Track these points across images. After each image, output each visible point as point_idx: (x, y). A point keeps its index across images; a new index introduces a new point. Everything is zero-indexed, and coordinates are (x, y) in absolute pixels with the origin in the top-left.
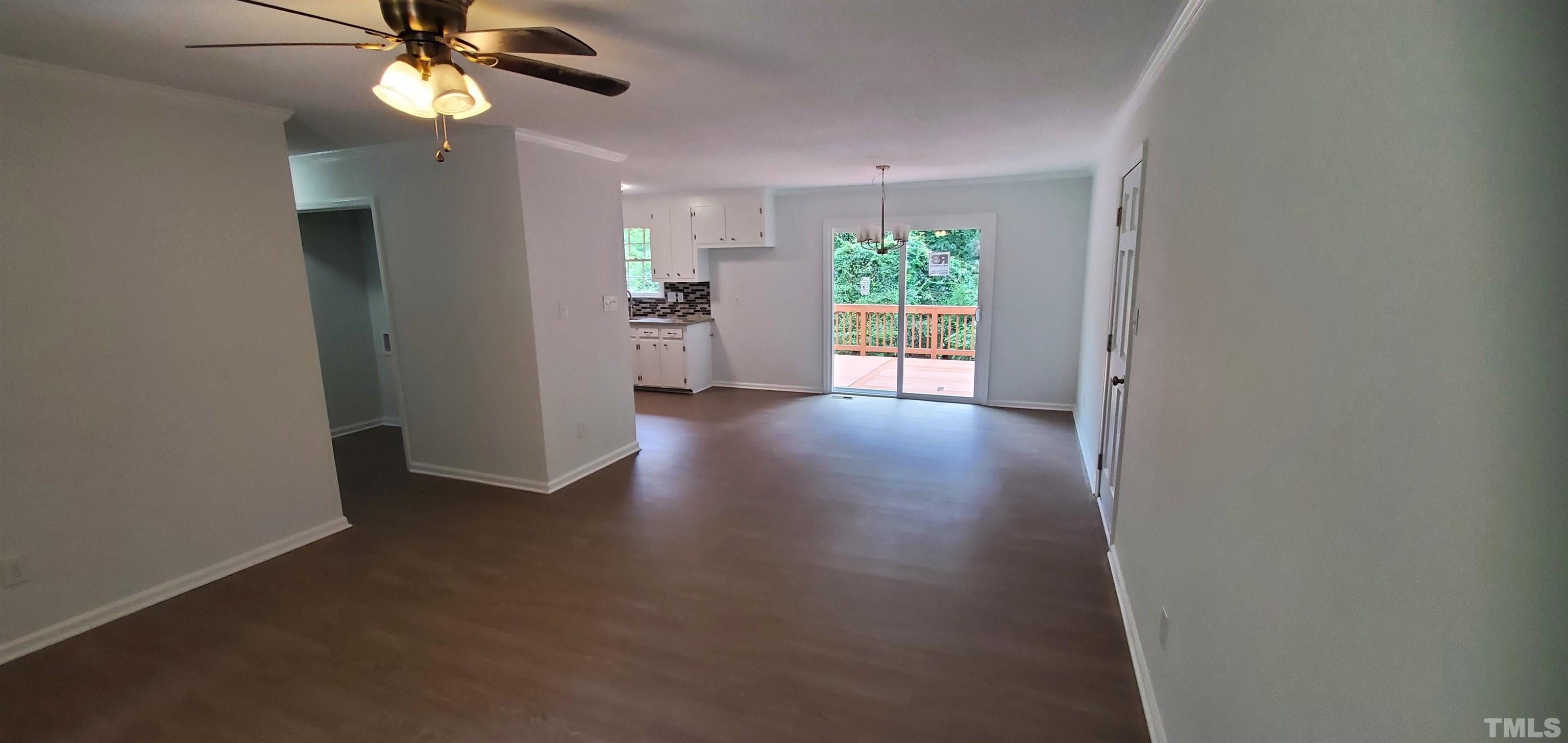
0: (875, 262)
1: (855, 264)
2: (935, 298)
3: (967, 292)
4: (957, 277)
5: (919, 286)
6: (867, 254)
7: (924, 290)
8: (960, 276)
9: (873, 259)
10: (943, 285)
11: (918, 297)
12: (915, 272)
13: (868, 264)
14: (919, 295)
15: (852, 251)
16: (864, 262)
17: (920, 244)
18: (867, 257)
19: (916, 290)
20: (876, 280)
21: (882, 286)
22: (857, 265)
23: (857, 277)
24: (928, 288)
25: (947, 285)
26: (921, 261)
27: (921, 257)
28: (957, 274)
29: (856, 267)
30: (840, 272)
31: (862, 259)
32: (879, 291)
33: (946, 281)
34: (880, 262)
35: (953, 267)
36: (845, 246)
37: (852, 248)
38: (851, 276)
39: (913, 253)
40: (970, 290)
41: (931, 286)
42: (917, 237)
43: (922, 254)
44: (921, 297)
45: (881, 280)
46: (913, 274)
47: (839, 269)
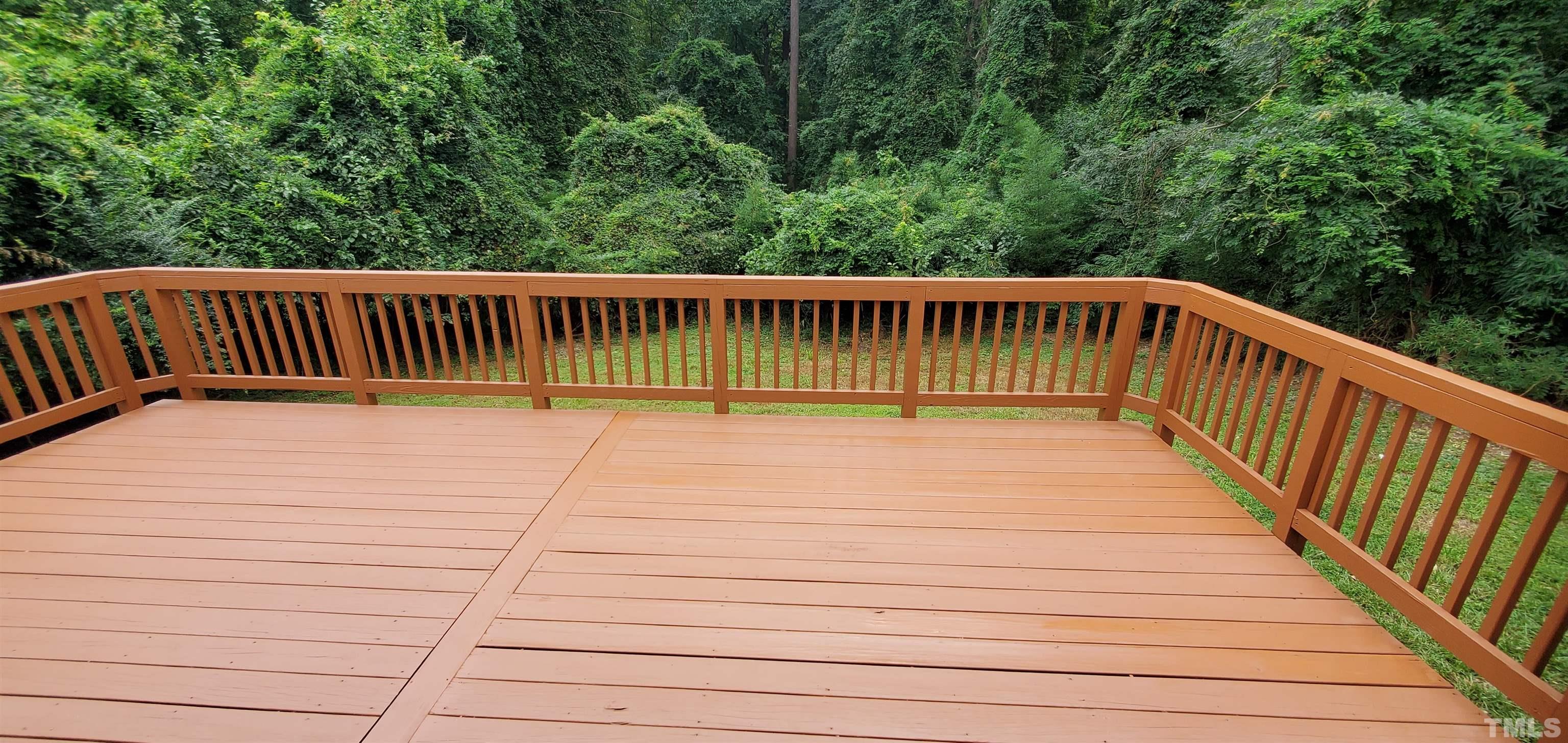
0: (638, 149)
1: (611, 151)
2: (723, 200)
3: (762, 191)
4: (750, 171)
5: (702, 183)
6: (627, 137)
7: (709, 189)
8: (753, 169)
9: (635, 145)
10: (732, 182)
11: (699, 199)
12: (694, 164)
13: (630, 152)
14: (703, 196)
15: (605, 132)
16: (624, 149)
17: (699, 124)
18: (627, 140)
19: (698, 189)
20: (642, 175)
21: (650, 184)
22: (614, 154)
23: (615, 171)
24: (714, 186)
25: (737, 182)
26: (702, 148)
27: (701, 143)
28: (749, 167)
29: (613, 156)
30: (590, 163)
31: (620, 144)
32: (647, 192)
33: (737, 176)
34: (645, 149)
35: (744, 157)
36: (595, 125)
37: (605, 127)
38: (607, 169)
39: (690, 137)
40: (767, 189)
41: (717, 182)
42: (695, 114)
43: (703, 138)
44: (704, 199)
45: (649, 175)
46: (692, 167)
47: (588, 158)
